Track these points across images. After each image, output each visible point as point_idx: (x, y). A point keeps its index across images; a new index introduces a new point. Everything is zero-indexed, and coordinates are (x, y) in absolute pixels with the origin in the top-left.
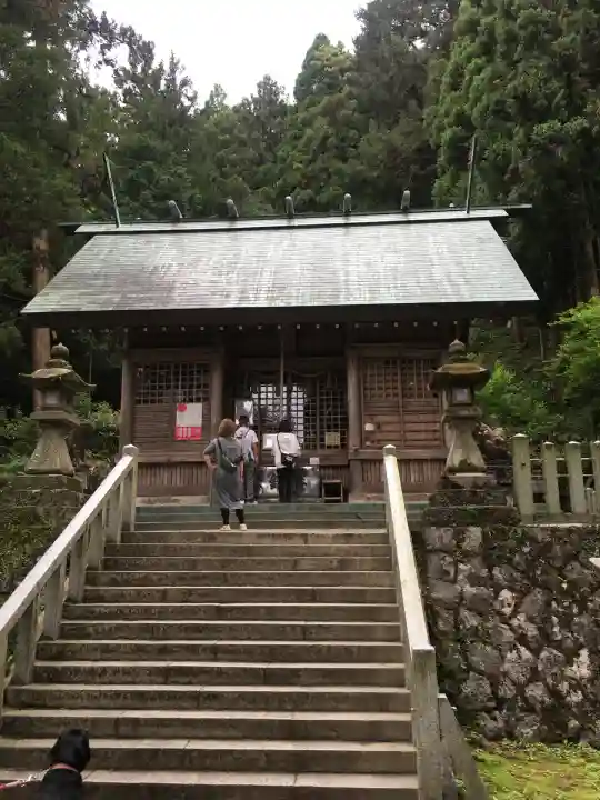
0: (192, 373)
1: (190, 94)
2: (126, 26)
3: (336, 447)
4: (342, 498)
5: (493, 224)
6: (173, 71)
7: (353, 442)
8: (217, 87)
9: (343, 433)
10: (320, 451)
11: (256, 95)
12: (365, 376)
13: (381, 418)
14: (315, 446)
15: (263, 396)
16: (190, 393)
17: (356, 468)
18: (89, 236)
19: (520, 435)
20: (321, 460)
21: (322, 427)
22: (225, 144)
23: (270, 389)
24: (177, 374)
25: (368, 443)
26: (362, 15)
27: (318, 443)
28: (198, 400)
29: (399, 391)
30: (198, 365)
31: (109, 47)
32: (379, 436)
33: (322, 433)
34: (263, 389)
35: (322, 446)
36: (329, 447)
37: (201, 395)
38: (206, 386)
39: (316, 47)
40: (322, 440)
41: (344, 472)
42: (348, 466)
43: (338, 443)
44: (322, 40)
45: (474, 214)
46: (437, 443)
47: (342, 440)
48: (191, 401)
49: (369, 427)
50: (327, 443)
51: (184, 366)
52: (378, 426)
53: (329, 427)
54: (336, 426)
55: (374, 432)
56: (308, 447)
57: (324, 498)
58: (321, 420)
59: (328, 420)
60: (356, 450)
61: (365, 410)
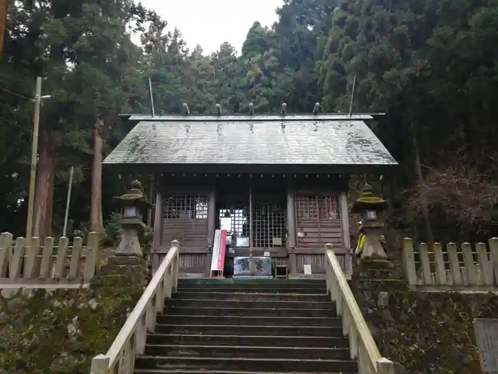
1: (185, 50)
2: (152, 10)
3: (279, 246)
4: (287, 276)
5: (365, 122)
6: (176, 36)
7: (291, 243)
8: (198, 47)
9: (283, 238)
10: (270, 248)
11: (219, 51)
12: (298, 204)
13: (305, 230)
14: (267, 246)
15: (237, 215)
17: (292, 257)
18: (137, 122)
19: (407, 238)
20: (271, 253)
21: (271, 234)
22: (202, 77)
23: (241, 211)
24: (188, 201)
25: (300, 244)
26: (279, 12)
27: (269, 244)
29: (317, 214)
31: (141, 21)
32: (305, 240)
33: (271, 238)
34: (237, 211)
35: (271, 246)
36: (275, 246)
39: (254, 27)
40: (271, 242)
41: (284, 261)
42: (288, 256)
43: (280, 243)
44: (257, 24)
45: (354, 117)
46: (340, 244)
47: (283, 242)
49: (300, 234)
50: (274, 244)
52: (306, 233)
53: (275, 234)
54: (279, 234)
55: (303, 238)
56: (263, 246)
57: (276, 276)
58: (271, 230)
59: (275, 230)
60: (293, 248)
61: (298, 224)
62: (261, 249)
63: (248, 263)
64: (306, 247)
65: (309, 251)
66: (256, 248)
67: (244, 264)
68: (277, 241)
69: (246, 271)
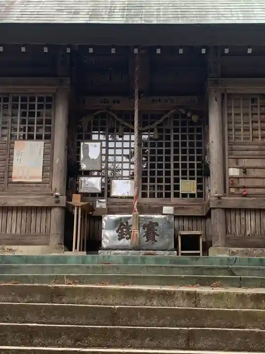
0: (32, 107)
3: (192, 195)
4: (201, 252)
7: (214, 189)
9: (199, 180)
10: (173, 200)
12: (229, 115)
13: (245, 163)
14: (168, 195)
16: (30, 129)
17: (217, 216)
20: (175, 209)
21: (176, 173)
25: (232, 190)
27: (172, 191)
28: (39, 138)
30: (40, 99)
32: (242, 183)
33: (177, 180)
35: (177, 195)
36: (184, 195)
37: (43, 132)
38: (49, 122)
40: (177, 187)
41: (201, 224)
42: (208, 215)
43: (194, 191)
47: (199, 188)
48: (31, 137)
49: (233, 172)
50: (181, 191)
51: (24, 99)
52: (245, 170)
53: (184, 173)
54: (192, 173)
55: (238, 178)
56: (160, 195)
57: (180, 252)
58: (176, 166)
59: (184, 166)
60: (219, 198)
61: (229, 153)
62: (156, 200)
63: (128, 227)
64: (245, 196)
65: (249, 203)
66: (148, 200)
67: (122, 228)
68: (188, 186)
69: (125, 242)
